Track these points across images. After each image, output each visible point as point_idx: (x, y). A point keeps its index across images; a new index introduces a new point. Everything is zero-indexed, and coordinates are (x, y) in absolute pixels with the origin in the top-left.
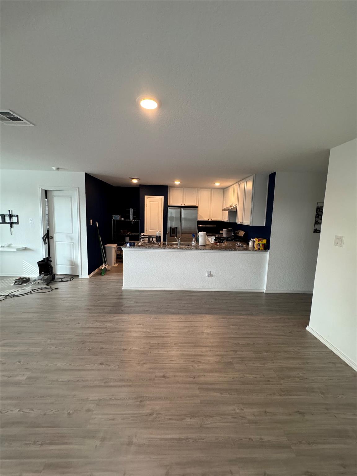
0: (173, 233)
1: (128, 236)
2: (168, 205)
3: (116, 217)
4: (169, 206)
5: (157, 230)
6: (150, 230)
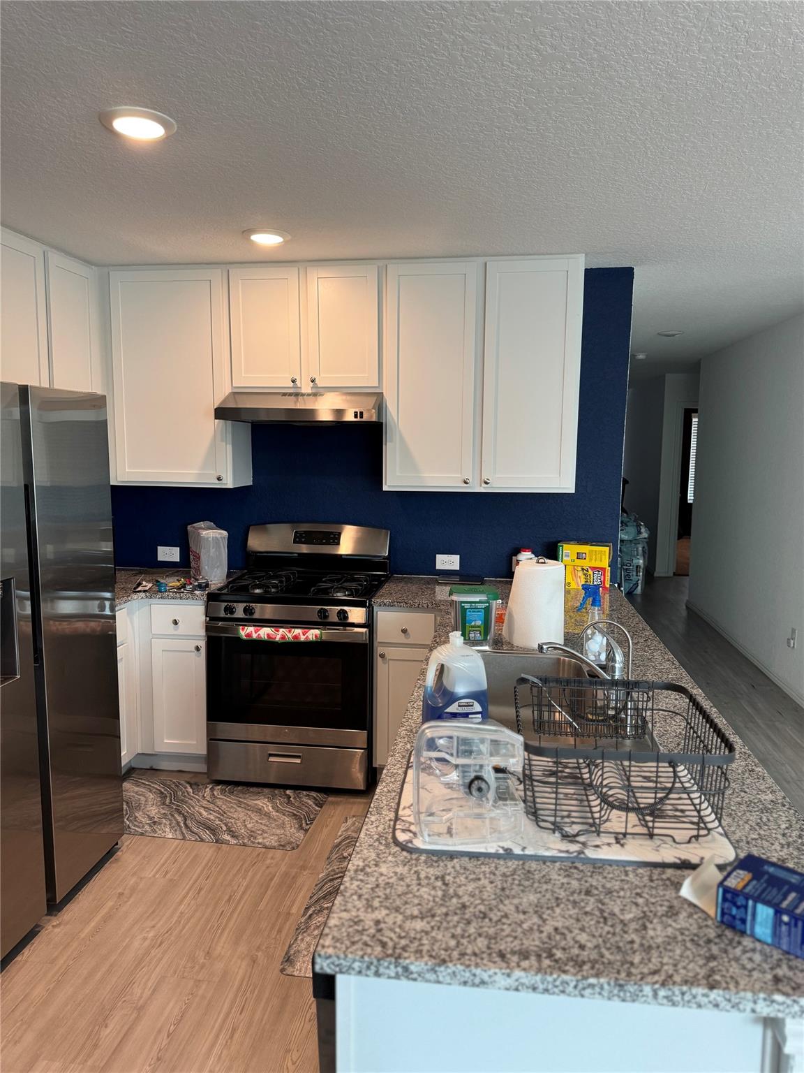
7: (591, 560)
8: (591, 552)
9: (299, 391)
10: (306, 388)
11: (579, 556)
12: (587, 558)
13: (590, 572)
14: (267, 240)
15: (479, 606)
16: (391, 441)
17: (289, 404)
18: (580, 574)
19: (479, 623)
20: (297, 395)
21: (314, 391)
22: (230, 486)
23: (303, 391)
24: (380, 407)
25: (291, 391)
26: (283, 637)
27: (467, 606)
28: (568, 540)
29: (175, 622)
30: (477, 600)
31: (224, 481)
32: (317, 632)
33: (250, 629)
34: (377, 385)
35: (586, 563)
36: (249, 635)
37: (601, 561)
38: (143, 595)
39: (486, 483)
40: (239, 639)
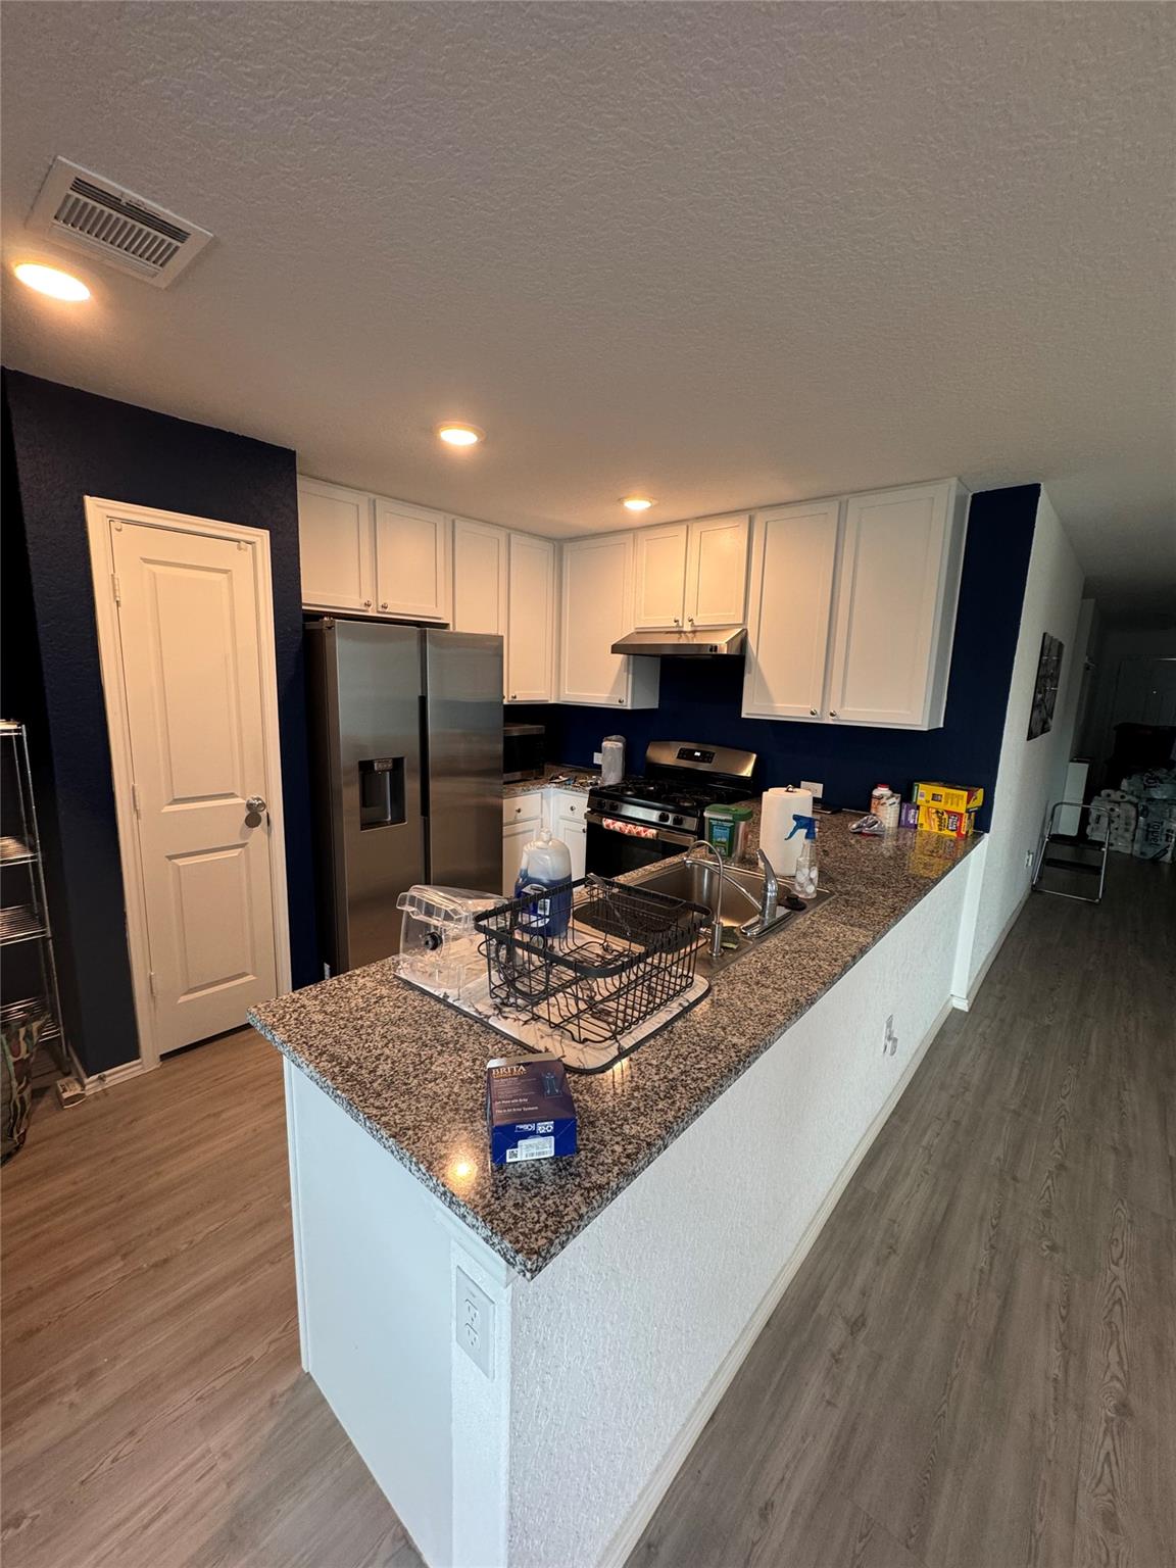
5: (231, 795)
6: (170, 804)
7: (947, 802)
8: (947, 794)
9: (681, 629)
10: (687, 627)
11: (935, 797)
12: (943, 800)
13: (946, 816)
14: (637, 506)
15: (726, 824)
16: (749, 673)
17: (673, 640)
18: (934, 816)
19: (724, 840)
20: (680, 632)
21: (693, 629)
22: (629, 708)
23: (685, 629)
24: (743, 643)
25: (677, 629)
26: (630, 832)
27: (714, 822)
28: (927, 780)
29: (572, 809)
30: (724, 818)
31: (624, 704)
32: (654, 831)
33: (610, 821)
34: (741, 622)
35: (941, 806)
36: (608, 826)
37: (958, 805)
38: (554, 785)
39: (832, 715)
40: (601, 826)
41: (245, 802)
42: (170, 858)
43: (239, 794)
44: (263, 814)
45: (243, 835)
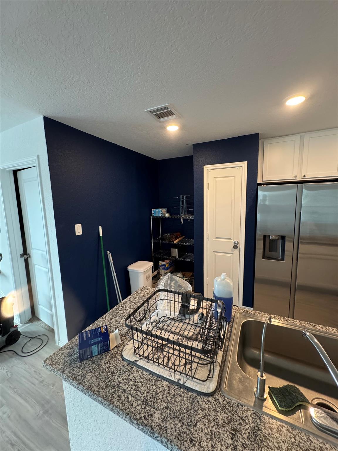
0: (270, 250)
1: (175, 246)
2: (259, 181)
3: (159, 213)
4: (260, 184)
5: (230, 239)
6: (215, 238)
41: (233, 241)
42: (214, 252)
43: (232, 239)
44: (238, 246)
45: (232, 250)
